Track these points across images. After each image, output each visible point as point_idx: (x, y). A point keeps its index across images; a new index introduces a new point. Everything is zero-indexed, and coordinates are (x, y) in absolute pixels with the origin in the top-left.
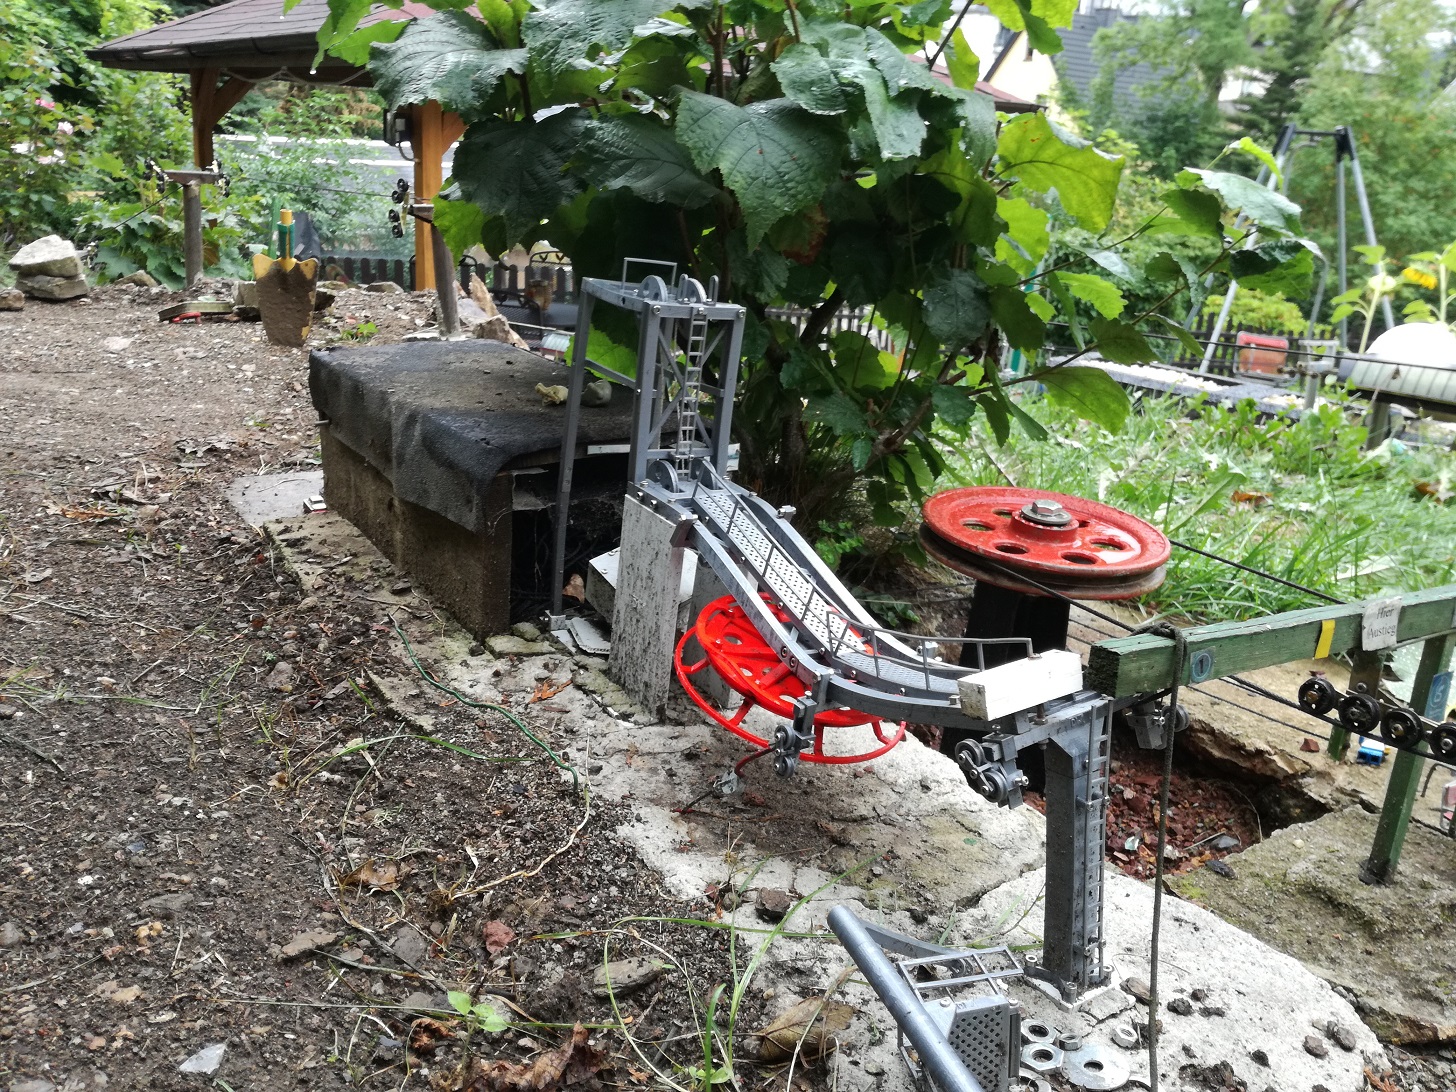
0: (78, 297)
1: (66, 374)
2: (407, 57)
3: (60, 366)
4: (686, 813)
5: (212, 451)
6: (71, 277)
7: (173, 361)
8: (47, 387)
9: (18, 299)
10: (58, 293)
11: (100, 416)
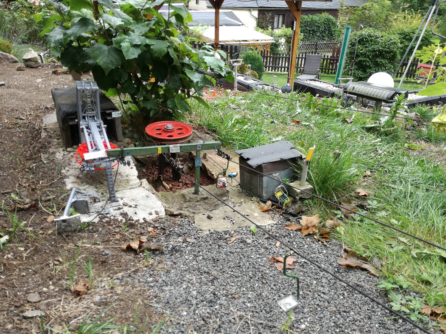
0: (38, 66)
1: (24, 89)
2: (50, 37)
3: (24, 87)
4: (78, 177)
5: (46, 108)
6: (36, 62)
7: (50, 85)
8: (19, 92)
9: (23, 67)
10: (33, 66)
11: (27, 99)
